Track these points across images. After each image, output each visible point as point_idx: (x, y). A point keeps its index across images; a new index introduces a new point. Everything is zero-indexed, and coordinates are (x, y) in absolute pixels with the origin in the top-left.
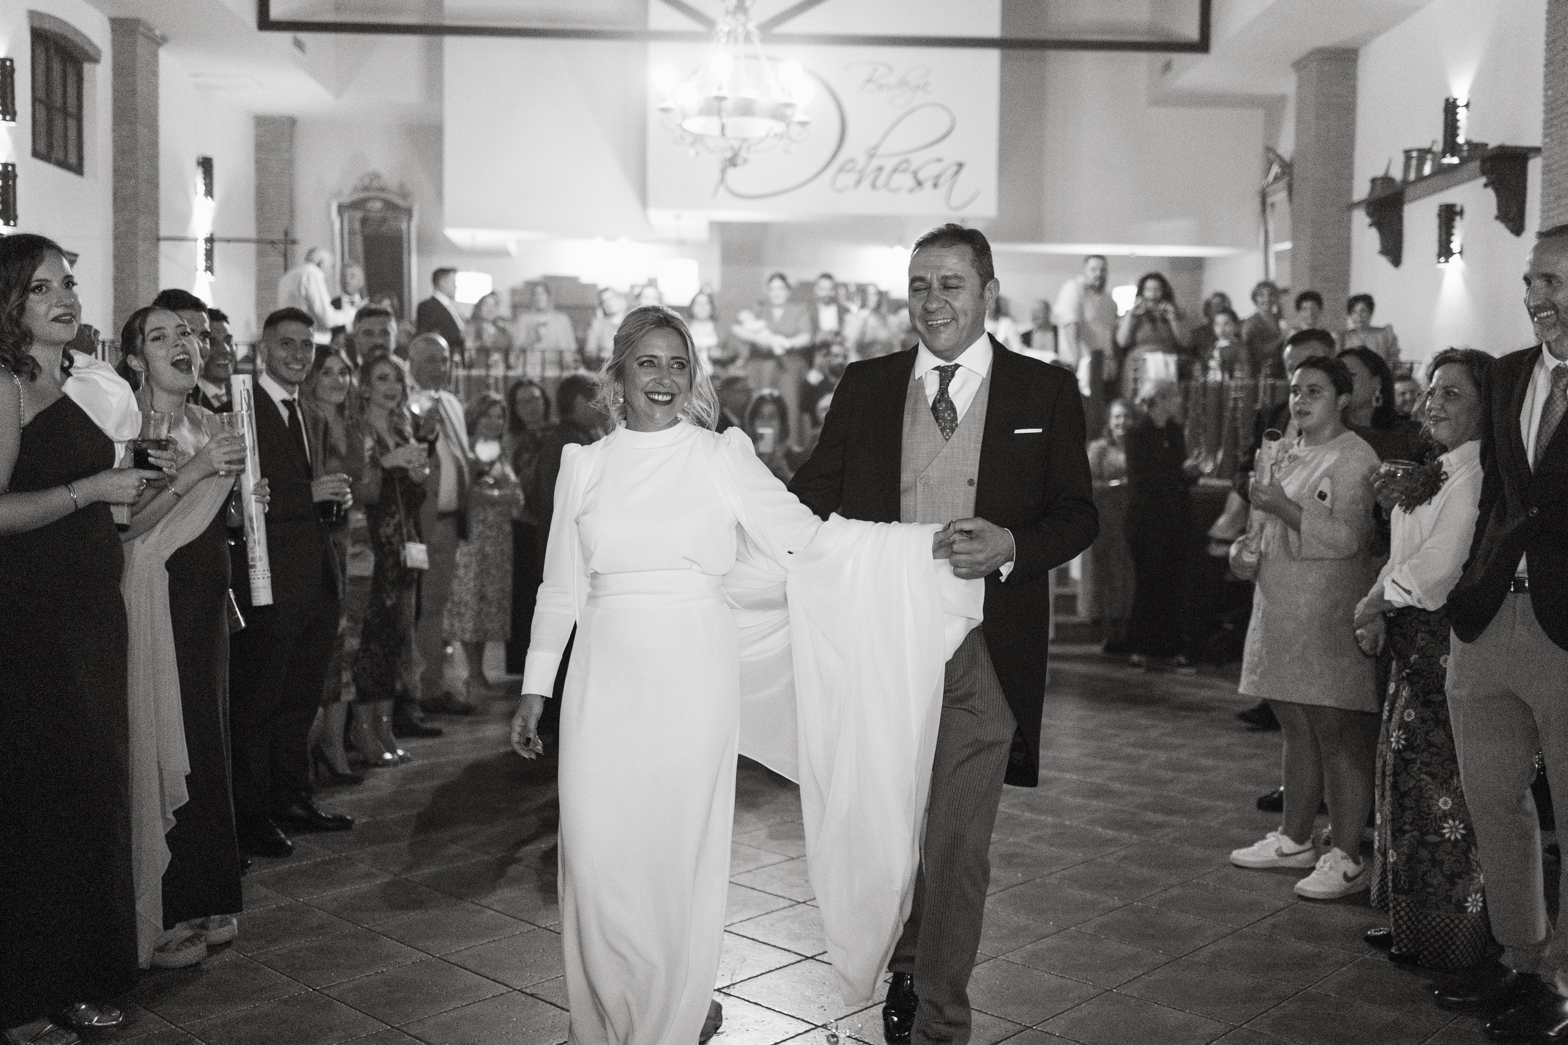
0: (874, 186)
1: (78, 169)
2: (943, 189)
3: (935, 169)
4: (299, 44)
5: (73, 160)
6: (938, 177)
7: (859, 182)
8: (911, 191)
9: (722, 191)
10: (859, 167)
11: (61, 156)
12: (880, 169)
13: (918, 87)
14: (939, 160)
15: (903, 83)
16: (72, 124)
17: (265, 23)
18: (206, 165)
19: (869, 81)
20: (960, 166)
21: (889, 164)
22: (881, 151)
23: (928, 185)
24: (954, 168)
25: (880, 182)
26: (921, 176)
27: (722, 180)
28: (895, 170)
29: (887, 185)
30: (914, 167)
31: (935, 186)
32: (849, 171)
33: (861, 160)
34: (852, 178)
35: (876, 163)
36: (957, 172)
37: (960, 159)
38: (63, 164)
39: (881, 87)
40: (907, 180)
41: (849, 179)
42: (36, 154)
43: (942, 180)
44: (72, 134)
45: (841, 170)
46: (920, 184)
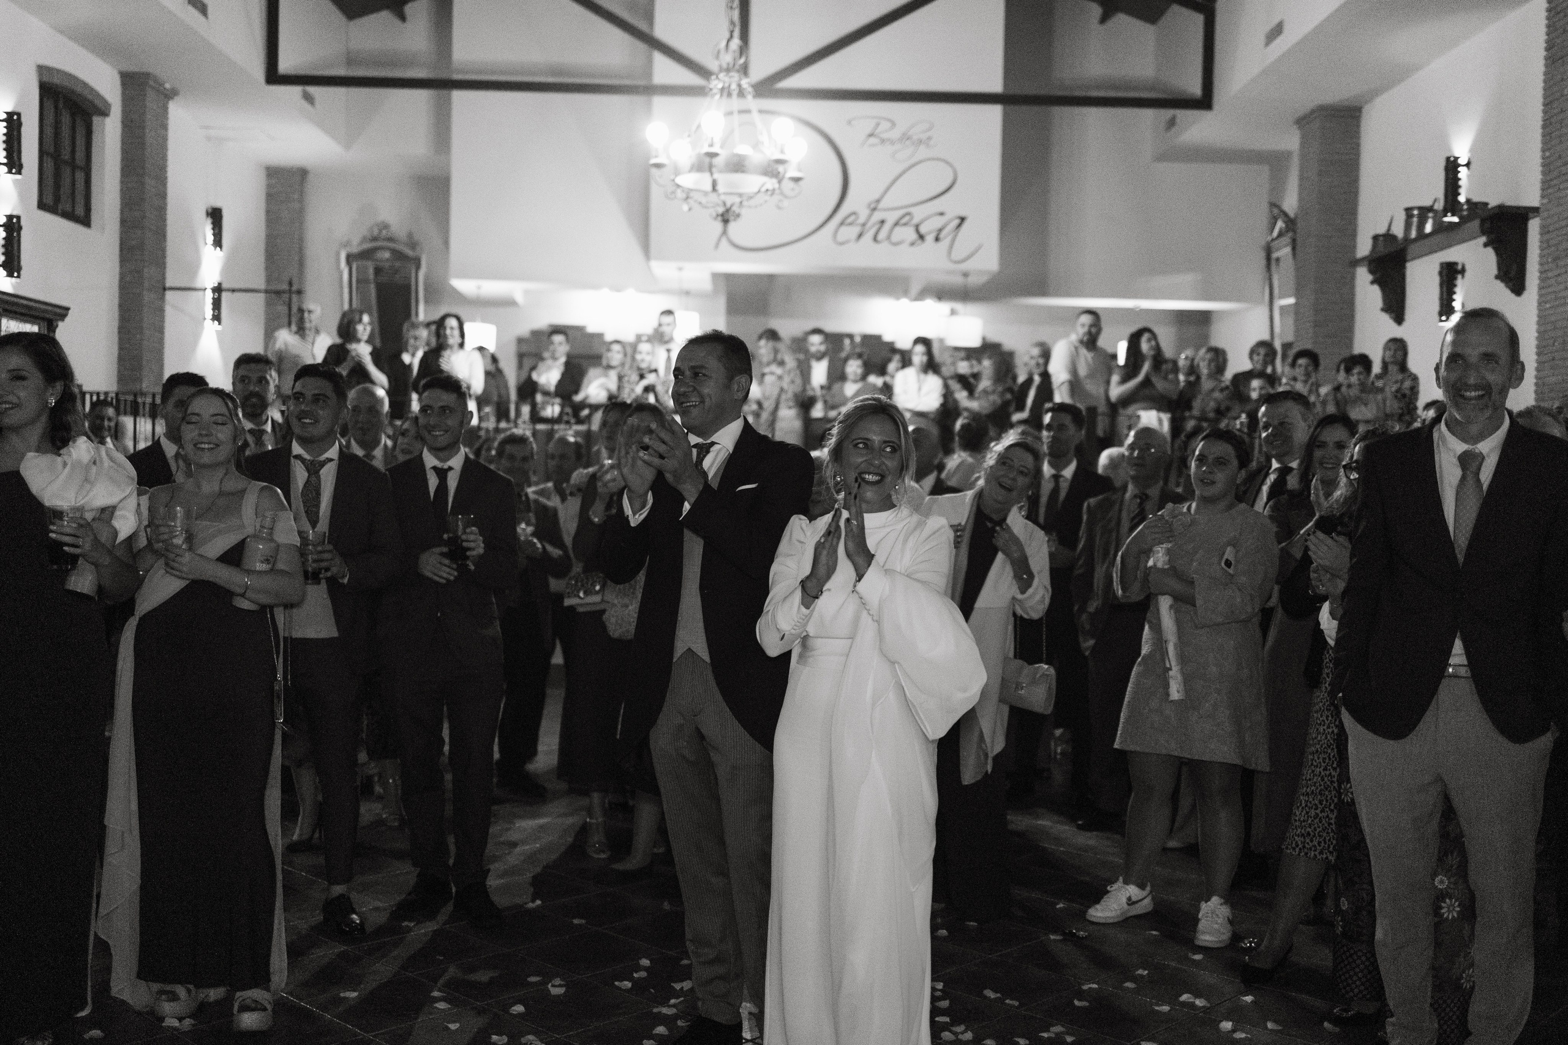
0: (875, 239)
2: (945, 243)
3: (938, 222)
4: (308, 98)
5: (80, 211)
6: (940, 230)
7: (860, 236)
8: (912, 244)
9: (724, 241)
10: (862, 220)
11: (68, 208)
12: (883, 222)
13: (920, 141)
14: (942, 214)
15: (905, 137)
16: (80, 176)
17: (273, 76)
18: (215, 216)
19: (871, 135)
20: (962, 219)
21: (891, 218)
22: (881, 205)
23: (930, 238)
24: (957, 221)
25: (882, 235)
26: (923, 229)
27: (725, 232)
28: (896, 224)
29: (889, 237)
30: (915, 221)
31: (937, 239)
32: (850, 224)
33: (863, 214)
34: (855, 230)
35: (877, 216)
36: (959, 225)
37: (963, 214)
38: (70, 216)
39: (883, 141)
40: (909, 234)
41: (850, 232)
42: (42, 206)
43: (942, 236)
44: (80, 185)
45: (842, 224)
46: (922, 237)
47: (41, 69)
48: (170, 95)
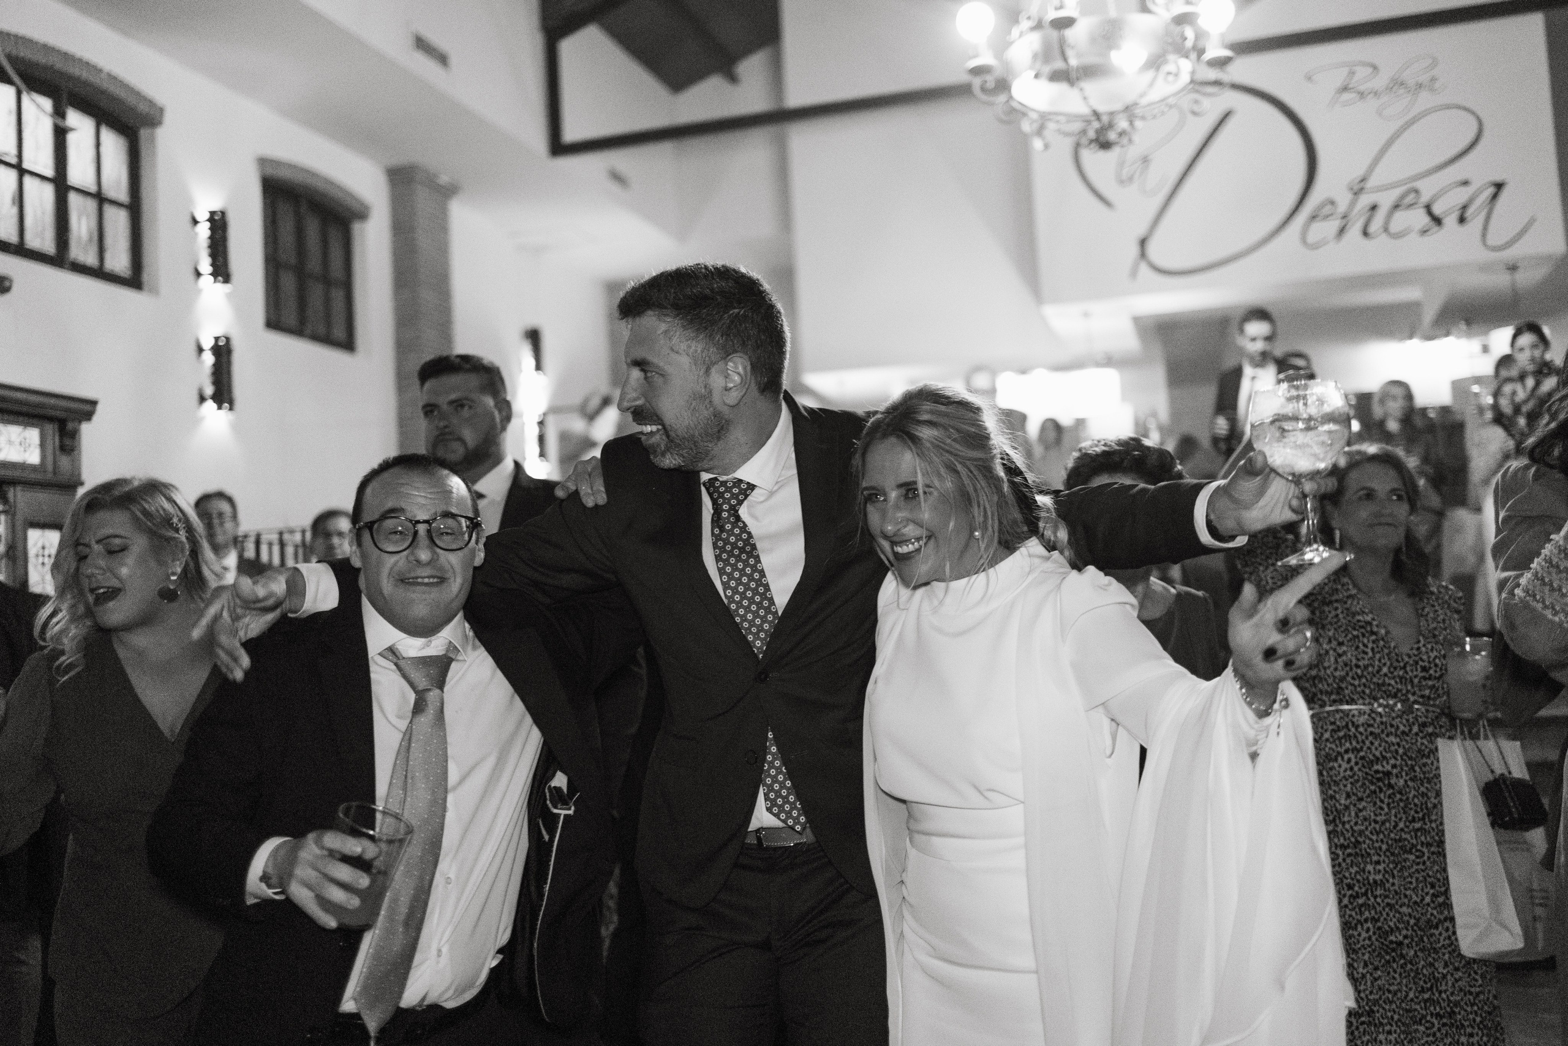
0: (1365, 233)
1: (348, 344)
2: (1475, 225)
3: (1460, 196)
4: (617, 177)
5: (339, 333)
6: (1464, 208)
7: (1342, 231)
8: (1424, 232)
9: (1144, 268)
10: (1342, 208)
11: (321, 330)
12: (1374, 208)
13: (1420, 86)
14: (1465, 183)
15: (1397, 84)
16: (338, 295)
17: (558, 147)
18: (534, 337)
19: (1345, 89)
20: (1499, 186)
21: (1386, 200)
22: (1370, 184)
23: (1450, 221)
24: (1491, 190)
25: (1376, 226)
26: (1437, 210)
27: (1143, 255)
28: (1396, 207)
29: (1386, 229)
30: (1425, 198)
31: (1462, 220)
32: (1326, 217)
33: (1343, 200)
34: (1334, 225)
35: (1365, 200)
36: (1495, 196)
37: (1498, 178)
38: (326, 339)
39: (1362, 95)
40: (1418, 218)
41: (1326, 228)
42: (274, 323)
43: (1469, 213)
44: (338, 304)
45: (1314, 217)
46: (1437, 221)
47: (263, 162)
48: (448, 192)
